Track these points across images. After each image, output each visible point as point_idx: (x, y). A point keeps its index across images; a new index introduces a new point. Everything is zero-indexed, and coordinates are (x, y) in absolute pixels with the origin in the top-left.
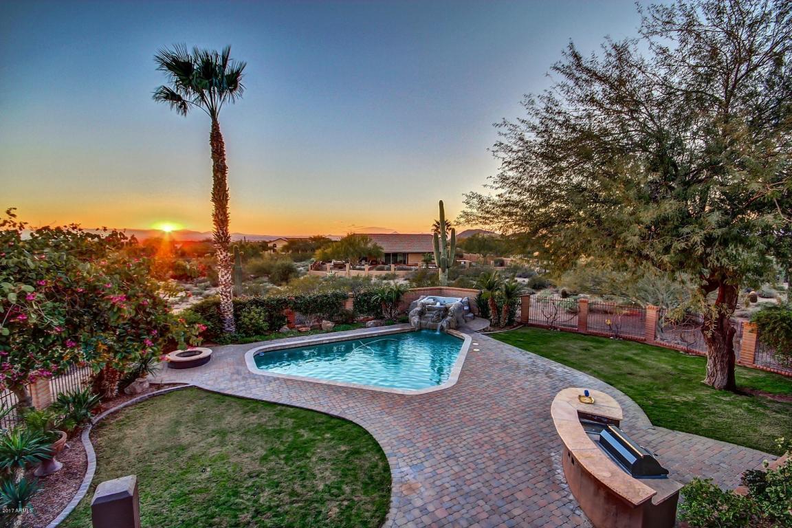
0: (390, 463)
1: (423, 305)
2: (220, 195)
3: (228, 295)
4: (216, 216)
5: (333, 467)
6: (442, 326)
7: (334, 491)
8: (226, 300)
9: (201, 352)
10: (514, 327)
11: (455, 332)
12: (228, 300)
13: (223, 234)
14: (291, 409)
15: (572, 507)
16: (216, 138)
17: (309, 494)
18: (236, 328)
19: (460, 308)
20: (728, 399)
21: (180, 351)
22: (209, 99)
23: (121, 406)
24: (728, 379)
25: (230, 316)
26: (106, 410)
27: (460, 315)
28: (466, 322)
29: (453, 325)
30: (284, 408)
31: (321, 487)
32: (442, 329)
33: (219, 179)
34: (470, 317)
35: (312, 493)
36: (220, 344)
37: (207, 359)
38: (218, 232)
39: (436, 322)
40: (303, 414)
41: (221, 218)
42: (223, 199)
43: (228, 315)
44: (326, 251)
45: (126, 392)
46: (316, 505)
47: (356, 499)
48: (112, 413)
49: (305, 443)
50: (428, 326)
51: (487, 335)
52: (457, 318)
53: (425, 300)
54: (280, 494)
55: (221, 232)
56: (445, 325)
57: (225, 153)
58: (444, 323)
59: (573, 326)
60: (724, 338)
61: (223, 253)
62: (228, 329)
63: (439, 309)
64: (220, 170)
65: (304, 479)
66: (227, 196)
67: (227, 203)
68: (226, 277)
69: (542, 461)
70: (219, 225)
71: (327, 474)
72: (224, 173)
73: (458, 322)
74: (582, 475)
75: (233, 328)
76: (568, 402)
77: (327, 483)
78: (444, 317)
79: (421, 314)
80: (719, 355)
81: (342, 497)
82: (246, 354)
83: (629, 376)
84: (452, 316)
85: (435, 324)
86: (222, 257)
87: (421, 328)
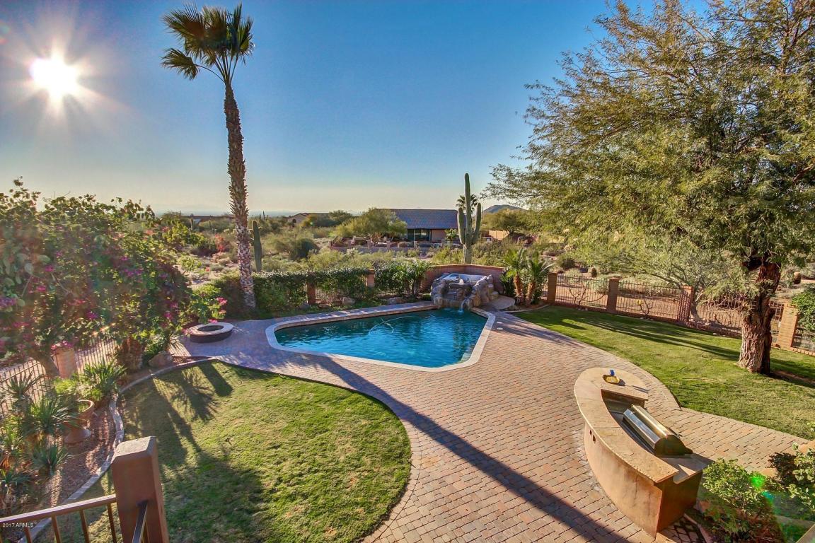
0: (410, 437)
1: (447, 282)
2: (237, 167)
4: (232, 188)
5: (353, 440)
6: (465, 304)
7: (355, 462)
8: (244, 275)
9: (222, 327)
10: (541, 306)
11: (478, 311)
12: (248, 276)
13: (241, 207)
14: (312, 384)
15: (591, 483)
16: (231, 107)
17: (330, 464)
18: (257, 303)
19: (483, 286)
20: (761, 382)
21: (202, 326)
22: (222, 63)
23: (147, 377)
24: (763, 362)
26: (131, 381)
27: (484, 293)
28: (491, 300)
29: (477, 303)
30: (305, 382)
31: (342, 458)
32: (465, 306)
33: (234, 150)
34: (494, 296)
35: (333, 463)
36: (242, 320)
37: (229, 333)
38: (236, 206)
39: (459, 300)
40: (324, 388)
41: (238, 191)
42: (239, 171)
43: (248, 291)
44: (347, 227)
45: (150, 364)
46: (337, 475)
47: (376, 470)
48: (137, 384)
49: (327, 417)
50: (450, 304)
51: (511, 313)
52: (481, 296)
53: (448, 278)
54: (302, 463)
55: (239, 206)
56: (468, 303)
57: (240, 122)
59: (602, 306)
60: (762, 320)
61: (241, 227)
62: (249, 304)
63: (462, 287)
64: (235, 140)
65: (325, 450)
66: (244, 167)
67: (244, 175)
68: (245, 252)
69: (563, 439)
70: (237, 199)
71: (348, 445)
72: (240, 145)
73: (481, 300)
74: (602, 453)
75: (253, 304)
76: (592, 381)
77: (347, 454)
78: (467, 295)
79: (445, 292)
80: (755, 338)
81: (362, 468)
82: (267, 329)
83: (657, 357)
84: (476, 294)
85: (458, 302)
86: (240, 231)
87: (443, 307)
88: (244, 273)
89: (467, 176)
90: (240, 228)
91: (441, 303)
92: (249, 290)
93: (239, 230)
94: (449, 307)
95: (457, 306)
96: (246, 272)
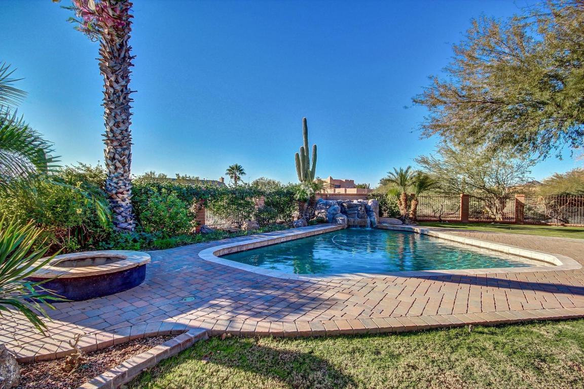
18: (136, 224)
32: (372, 224)
43: (123, 200)
63: (359, 205)
75: (132, 225)
79: (344, 212)
86: (118, 88)
88: (118, 165)
89: (305, 121)
90: (117, 82)
91: (346, 223)
92: (125, 199)
93: (115, 85)
94: (356, 226)
95: (363, 224)
96: (124, 164)
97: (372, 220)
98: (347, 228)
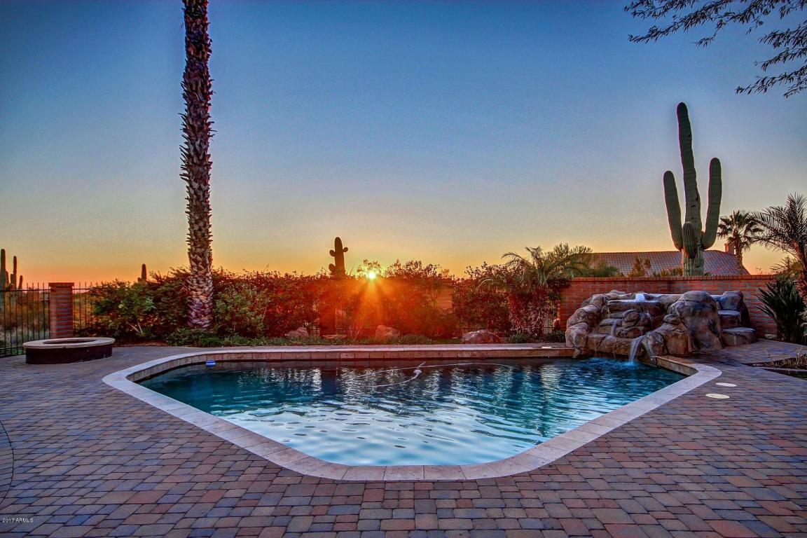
3: (199, 258)
6: (641, 346)
8: (195, 269)
12: (199, 269)
25: (202, 297)
27: (704, 323)
28: (725, 344)
29: (676, 344)
32: (642, 354)
33: (195, 58)
34: (738, 335)
36: (169, 345)
39: (626, 335)
43: (198, 296)
50: (605, 348)
52: (693, 330)
56: (650, 345)
58: (648, 341)
62: (195, 321)
63: (641, 308)
75: (206, 320)
78: (650, 326)
79: (594, 320)
84: (673, 323)
85: (623, 340)
87: (587, 355)
89: (682, 110)
91: (582, 344)
94: (601, 354)
95: (622, 352)
96: (197, 262)
97: (644, 343)
98: (580, 357)
